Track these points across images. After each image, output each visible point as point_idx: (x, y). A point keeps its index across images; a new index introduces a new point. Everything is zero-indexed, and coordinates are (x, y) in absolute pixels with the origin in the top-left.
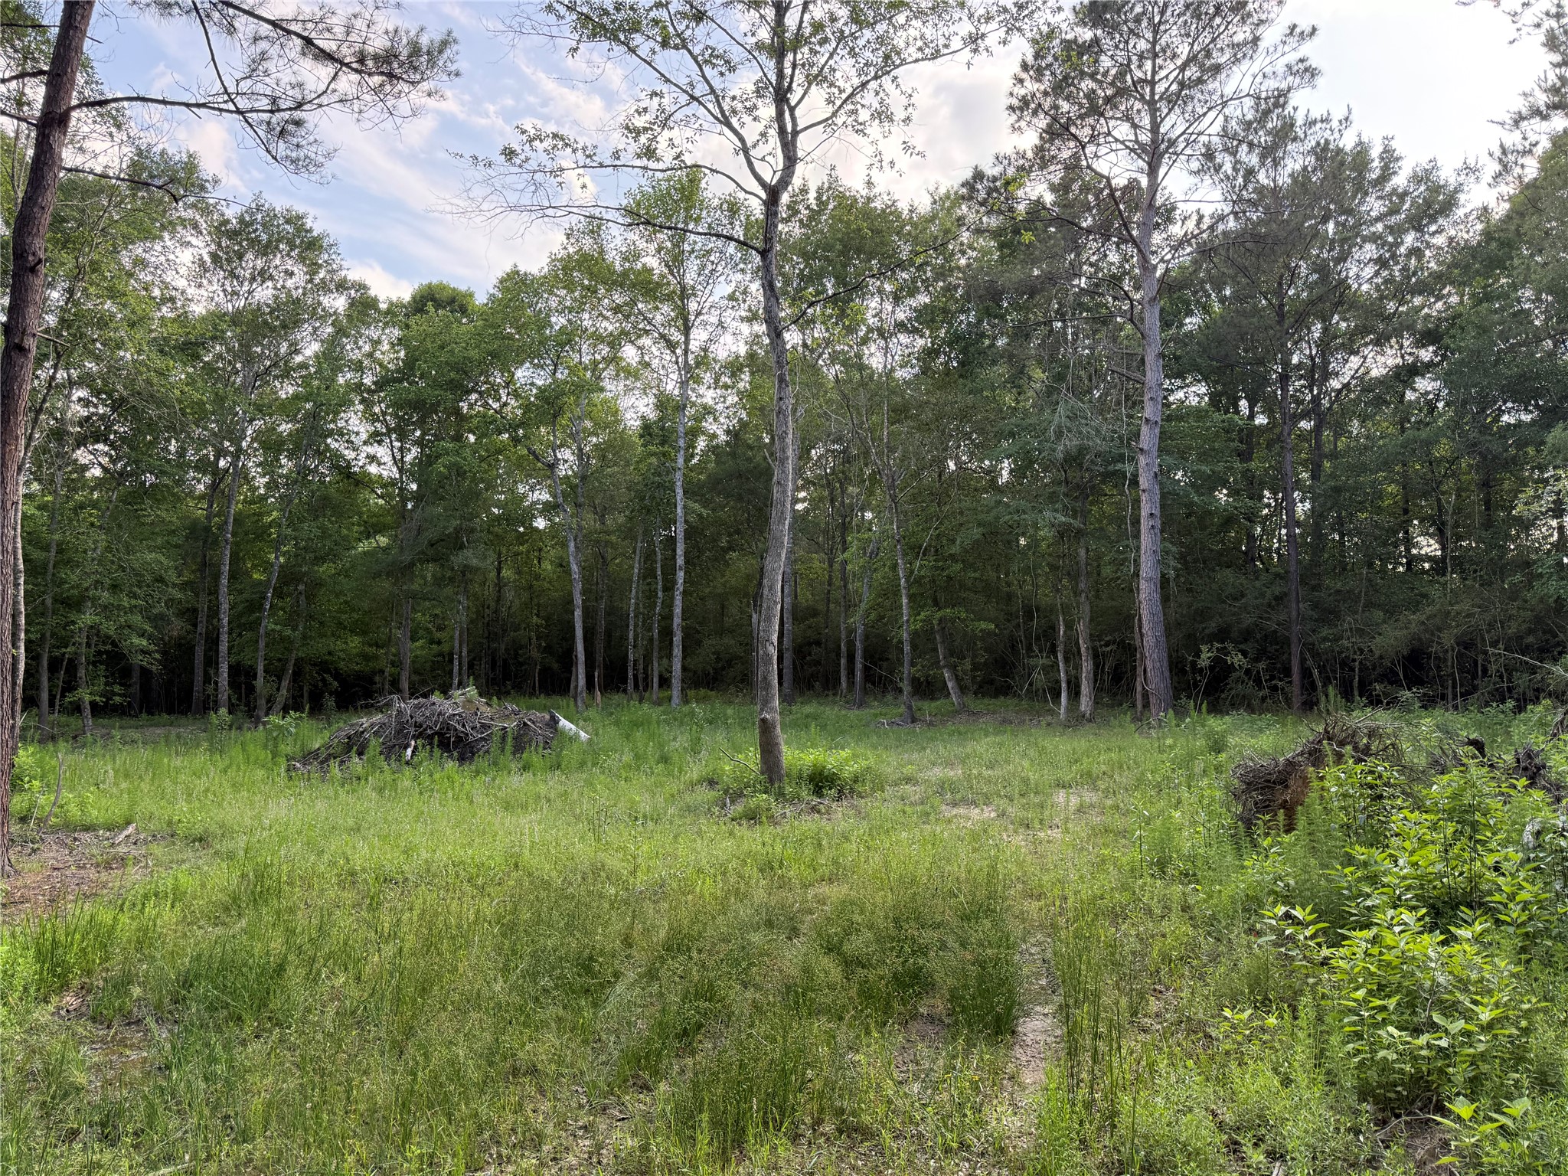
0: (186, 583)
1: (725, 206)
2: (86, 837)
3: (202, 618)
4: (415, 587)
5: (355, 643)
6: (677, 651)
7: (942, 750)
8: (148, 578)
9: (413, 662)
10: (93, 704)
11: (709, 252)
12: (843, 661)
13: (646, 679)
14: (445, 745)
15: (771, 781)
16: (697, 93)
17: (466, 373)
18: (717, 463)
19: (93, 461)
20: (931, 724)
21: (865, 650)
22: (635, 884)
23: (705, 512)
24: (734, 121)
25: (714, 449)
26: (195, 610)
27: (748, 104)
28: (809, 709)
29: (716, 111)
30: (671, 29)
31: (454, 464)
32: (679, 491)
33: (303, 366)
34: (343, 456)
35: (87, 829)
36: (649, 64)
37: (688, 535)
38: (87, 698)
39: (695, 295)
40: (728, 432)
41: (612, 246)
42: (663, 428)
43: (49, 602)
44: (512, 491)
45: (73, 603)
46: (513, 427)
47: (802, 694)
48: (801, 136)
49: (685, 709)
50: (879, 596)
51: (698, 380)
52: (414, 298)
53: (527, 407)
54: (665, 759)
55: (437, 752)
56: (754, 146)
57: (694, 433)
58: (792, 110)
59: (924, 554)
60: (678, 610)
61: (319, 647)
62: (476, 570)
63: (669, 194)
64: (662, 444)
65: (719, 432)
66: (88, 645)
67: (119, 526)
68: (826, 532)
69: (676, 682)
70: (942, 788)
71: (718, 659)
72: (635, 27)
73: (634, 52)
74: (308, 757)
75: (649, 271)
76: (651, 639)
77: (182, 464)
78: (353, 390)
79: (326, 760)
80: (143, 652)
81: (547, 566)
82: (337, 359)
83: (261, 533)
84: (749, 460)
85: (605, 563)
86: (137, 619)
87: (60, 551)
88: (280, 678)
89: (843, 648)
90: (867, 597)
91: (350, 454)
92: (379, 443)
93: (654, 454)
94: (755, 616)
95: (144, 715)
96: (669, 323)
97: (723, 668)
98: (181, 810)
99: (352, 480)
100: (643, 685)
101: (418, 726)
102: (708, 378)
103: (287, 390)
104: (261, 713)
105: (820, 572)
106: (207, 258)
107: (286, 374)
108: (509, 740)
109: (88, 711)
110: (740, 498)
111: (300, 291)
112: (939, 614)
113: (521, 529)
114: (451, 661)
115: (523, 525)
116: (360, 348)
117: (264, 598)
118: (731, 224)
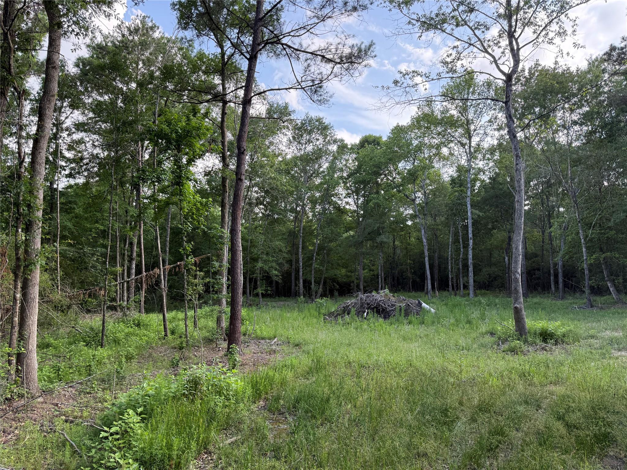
0: (289, 251)
1: (485, 84)
2: (262, 341)
3: (294, 263)
4: (364, 250)
5: (343, 271)
6: (471, 274)
7: (609, 322)
8: (277, 250)
9: (364, 278)
10: (262, 293)
11: (479, 104)
12: (552, 278)
13: (457, 286)
14: (378, 312)
15: (521, 335)
16: (472, 42)
17: (380, 168)
18: (486, 192)
19: (259, 210)
20: (602, 308)
21: (564, 272)
22: (461, 378)
23: (481, 214)
24: (490, 50)
25: (484, 186)
26: (291, 261)
27: (495, 42)
28: (535, 300)
29: (482, 48)
30: (460, 19)
31: (376, 203)
32: (469, 206)
33: (323, 172)
34: (337, 203)
35: (263, 339)
36: (451, 35)
37: (473, 224)
38: (260, 292)
39: (473, 123)
40: (490, 178)
41: (437, 109)
42: (460, 180)
43: (249, 259)
44: (398, 211)
45: (255, 260)
46: (398, 186)
47: (532, 292)
48: (521, 50)
49: (476, 299)
50: (569, 248)
51: (476, 158)
52: (360, 142)
53: (403, 178)
54: (469, 322)
55: (376, 315)
56: (499, 59)
57: (475, 180)
58: (516, 40)
59: (593, 227)
60: (470, 257)
61: (331, 273)
62: (385, 243)
63: (460, 84)
64: (460, 186)
65: (485, 179)
66: (260, 274)
67: (268, 233)
68: (540, 219)
69: (471, 288)
70: (612, 342)
71: (490, 277)
72: (444, 21)
73: (444, 31)
74: (331, 314)
75: (452, 116)
76: (459, 269)
77: (285, 210)
78: (340, 179)
79: (336, 316)
80: (276, 276)
81: (413, 239)
82: (334, 168)
83: (311, 233)
84: (501, 189)
85: (437, 237)
86: (274, 264)
87: (251, 242)
88: (319, 284)
89: (552, 271)
90: (564, 249)
91: (339, 202)
92: (349, 197)
93: (457, 191)
94: (507, 259)
95: (277, 297)
96: (462, 136)
97: (492, 281)
98: (291, 333)
99: (341, 211)
100: (456, 288)
101: (368, 304)
102: (480, 156)
103: (318, 181)
104: (314, 297)
105: (538, 237)
106: (291, 138)
107: (317, 176)
108: (403, 311)
109: (261, 296)
110: (497, 206)
111: (321, 145)
112: (603, 256)
113: (402, 226)
114: (378, 278)
115: (403, 224)
116: (342, 163)
117: (313, 256)
118: (488, 91)
